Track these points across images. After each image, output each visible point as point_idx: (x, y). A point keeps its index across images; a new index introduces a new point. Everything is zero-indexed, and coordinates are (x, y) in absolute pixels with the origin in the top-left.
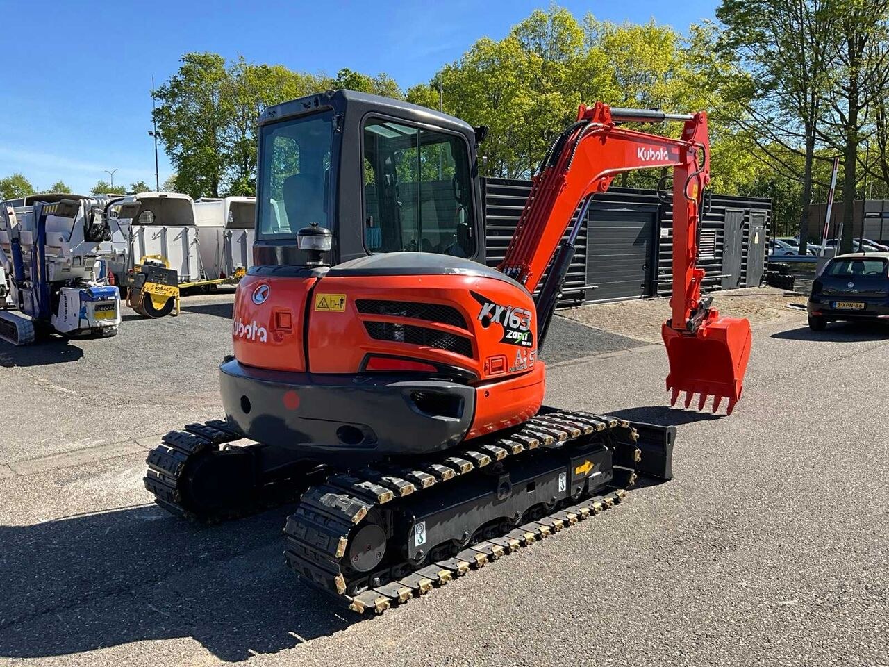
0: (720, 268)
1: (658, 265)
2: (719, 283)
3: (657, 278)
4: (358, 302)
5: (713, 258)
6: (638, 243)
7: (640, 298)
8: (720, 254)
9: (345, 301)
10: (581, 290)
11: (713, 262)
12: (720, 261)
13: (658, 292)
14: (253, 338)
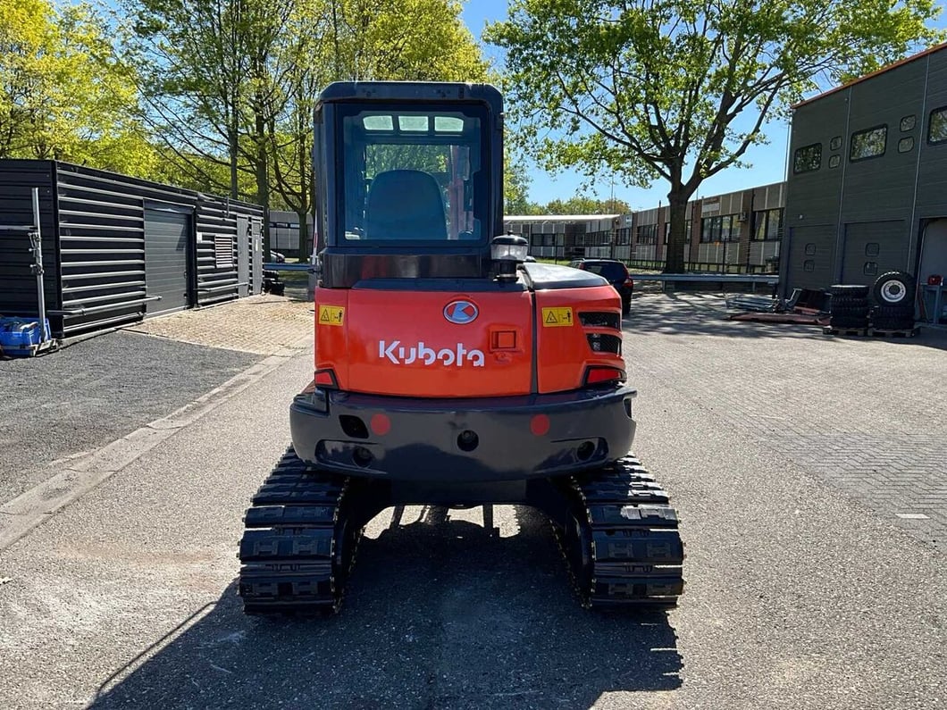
0: (236, 276)
1: (197, 272)
2: (236, 291)
3: (197, 286)
4: (581, 315)
5: (231, 265)
6: (179, 247)
7: (184, 309)
8: (236, 262)
9: (571, 315)
10: (143, 302)
11: (231, 269)
12: (236, 269)
13: (199, 301)
14: (459, 363)
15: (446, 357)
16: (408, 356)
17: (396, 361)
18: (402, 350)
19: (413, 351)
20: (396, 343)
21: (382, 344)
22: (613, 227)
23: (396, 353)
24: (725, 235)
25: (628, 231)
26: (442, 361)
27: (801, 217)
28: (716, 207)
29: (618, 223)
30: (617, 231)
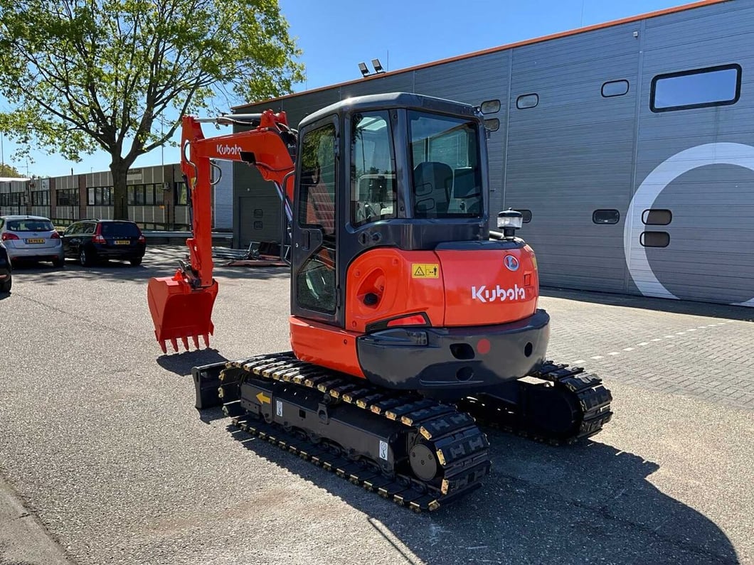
14: (516, 298)
15: (511, 294)
16: (491, 296)
17: (484, 301)
18: (487, 292)
19: (494, 291)
20: (483, 287)
21: (474, 288)
22: (27, 189)
23: (483, 294)
24: (150, 199)
25: (45, 194)
26: (500, 298)
27: (249, 190)
28: (139, 177)
29: (33, 186)
30: (32, 192)
